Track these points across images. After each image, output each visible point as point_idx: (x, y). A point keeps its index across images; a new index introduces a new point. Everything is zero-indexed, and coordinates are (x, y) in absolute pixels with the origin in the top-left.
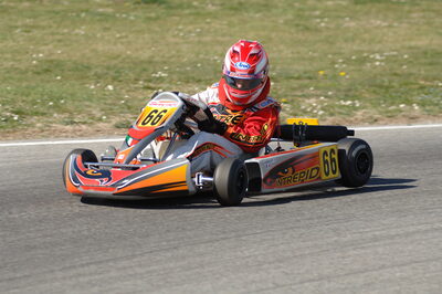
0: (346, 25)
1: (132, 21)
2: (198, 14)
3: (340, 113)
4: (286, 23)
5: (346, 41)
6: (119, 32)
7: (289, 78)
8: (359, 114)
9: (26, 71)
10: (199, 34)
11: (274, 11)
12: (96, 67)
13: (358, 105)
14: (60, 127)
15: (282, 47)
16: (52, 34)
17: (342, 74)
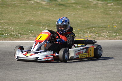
0: (119, 13)
1: (54, 10)
2: (74, 9)
3: (112, 37)
4: (101, 12)
5: (118, 18)
6: (50, 13)
7: (99, 27)
8: (118, 37)
9: (23, 23)
10: (74, 15)
11: (98, 8)
12: (43, 23)
13: (118, 35)
14: (32, 38)
15: (98, 19)
16: (31, 13)
17: (115, 27)
